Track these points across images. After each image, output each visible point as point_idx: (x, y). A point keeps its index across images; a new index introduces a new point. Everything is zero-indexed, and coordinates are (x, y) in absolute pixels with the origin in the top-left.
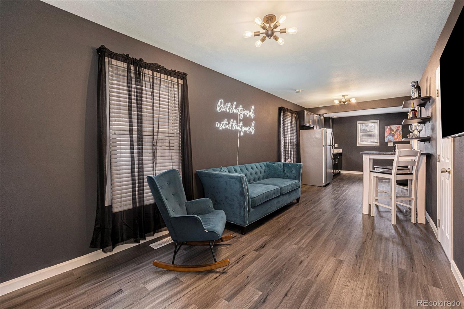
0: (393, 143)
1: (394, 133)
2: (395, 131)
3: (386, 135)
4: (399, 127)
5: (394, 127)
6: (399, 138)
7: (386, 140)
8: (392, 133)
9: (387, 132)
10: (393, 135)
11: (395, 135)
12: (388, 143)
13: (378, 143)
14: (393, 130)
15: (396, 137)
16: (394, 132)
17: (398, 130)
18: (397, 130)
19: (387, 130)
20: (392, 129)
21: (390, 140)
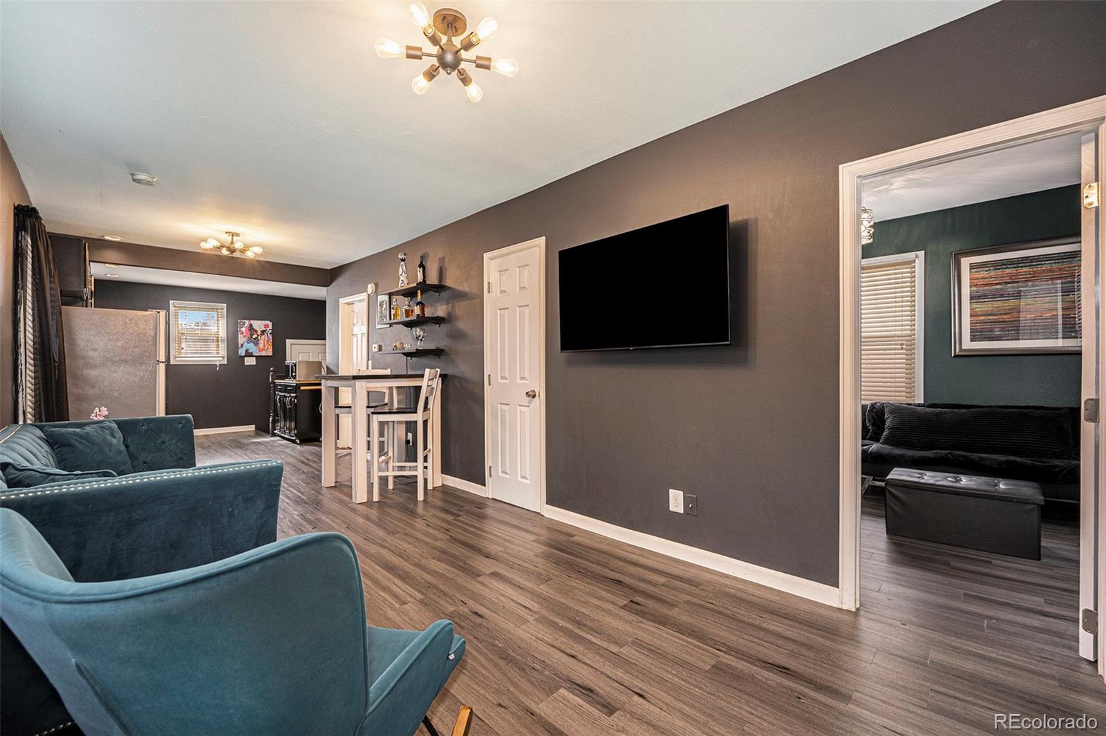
0: (255, 358)
1: (257, 338)
2: (259, 332)
3: (241, 339)
4: (267, 326)
5: (258, 325)
6: (266, 347)
7: (242, 352)
8: (254, 336)
9: (243, 333)
10: (256, 342)
11: (260, 342)
12: (246, 358)
13: (223, 357)
14: (256, 331)
15: (261, 346)
16: (258, 335)
17: (265, 331)
18: (263, 332)
19: (243, 329)
20: (253, 329)
21: (250, 351)
